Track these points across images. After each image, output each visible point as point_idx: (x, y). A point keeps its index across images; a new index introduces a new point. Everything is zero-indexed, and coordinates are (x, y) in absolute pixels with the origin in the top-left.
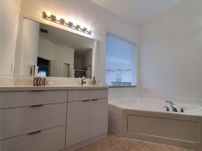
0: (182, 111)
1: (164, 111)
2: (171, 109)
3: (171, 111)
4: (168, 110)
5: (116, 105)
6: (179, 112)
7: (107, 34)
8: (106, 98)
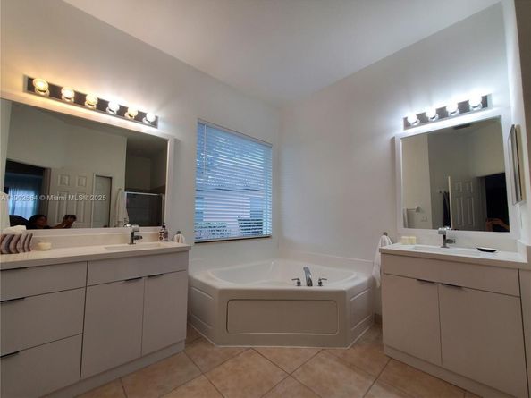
0: (320, 284)
1: (293, 286)
2: (304, 282)
3: (304, 287)
4: (299, 284)
5: (210, 282)
6: (315, 287)
7: (201, 124)
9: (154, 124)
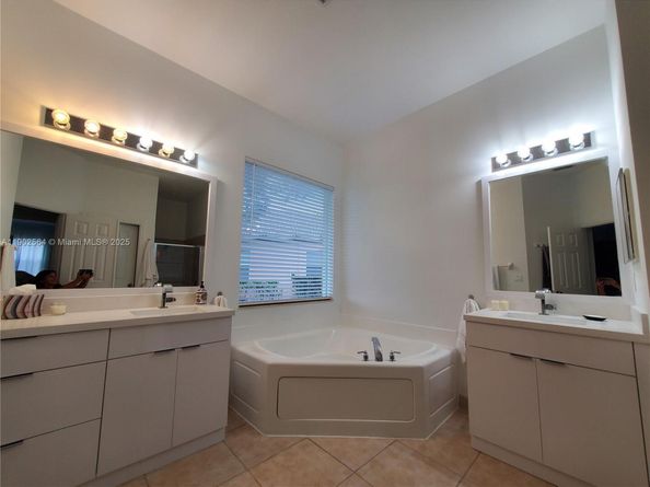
0: (392, 358)
1: (359, 361)
2: (372, 356)
3: (372, 362)
4: (366, 358)
6: (386, 362)
7: (249, 163)
8: (227, 340)
9: (193, 163)
